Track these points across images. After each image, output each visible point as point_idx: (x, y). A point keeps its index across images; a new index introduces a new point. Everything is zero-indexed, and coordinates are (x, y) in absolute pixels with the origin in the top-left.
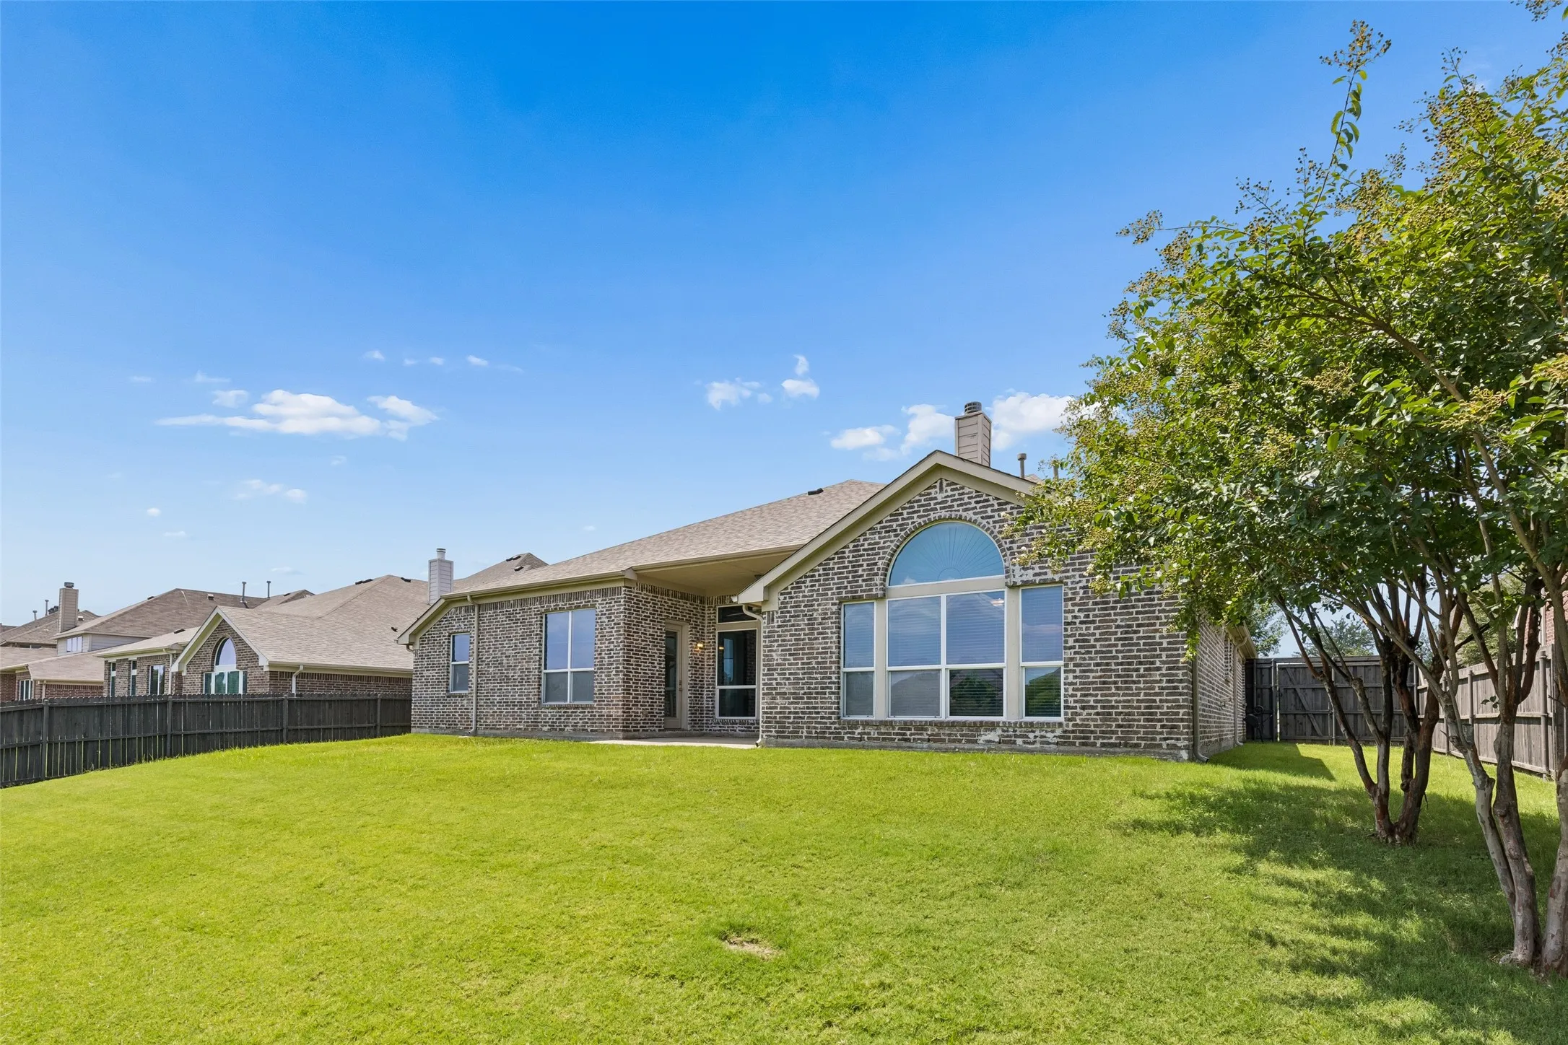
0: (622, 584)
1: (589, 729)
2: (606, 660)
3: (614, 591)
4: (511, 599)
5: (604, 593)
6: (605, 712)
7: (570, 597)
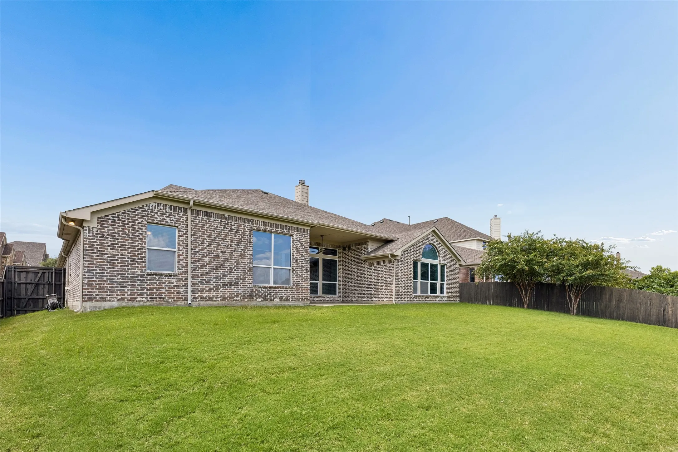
0: (309, 228)
1: (290, 300)
2: (300, 265)
3: (305, 231)
4: (227, 214)
5: (298, 230)
6: (300, 291)
7: (277, 226)
